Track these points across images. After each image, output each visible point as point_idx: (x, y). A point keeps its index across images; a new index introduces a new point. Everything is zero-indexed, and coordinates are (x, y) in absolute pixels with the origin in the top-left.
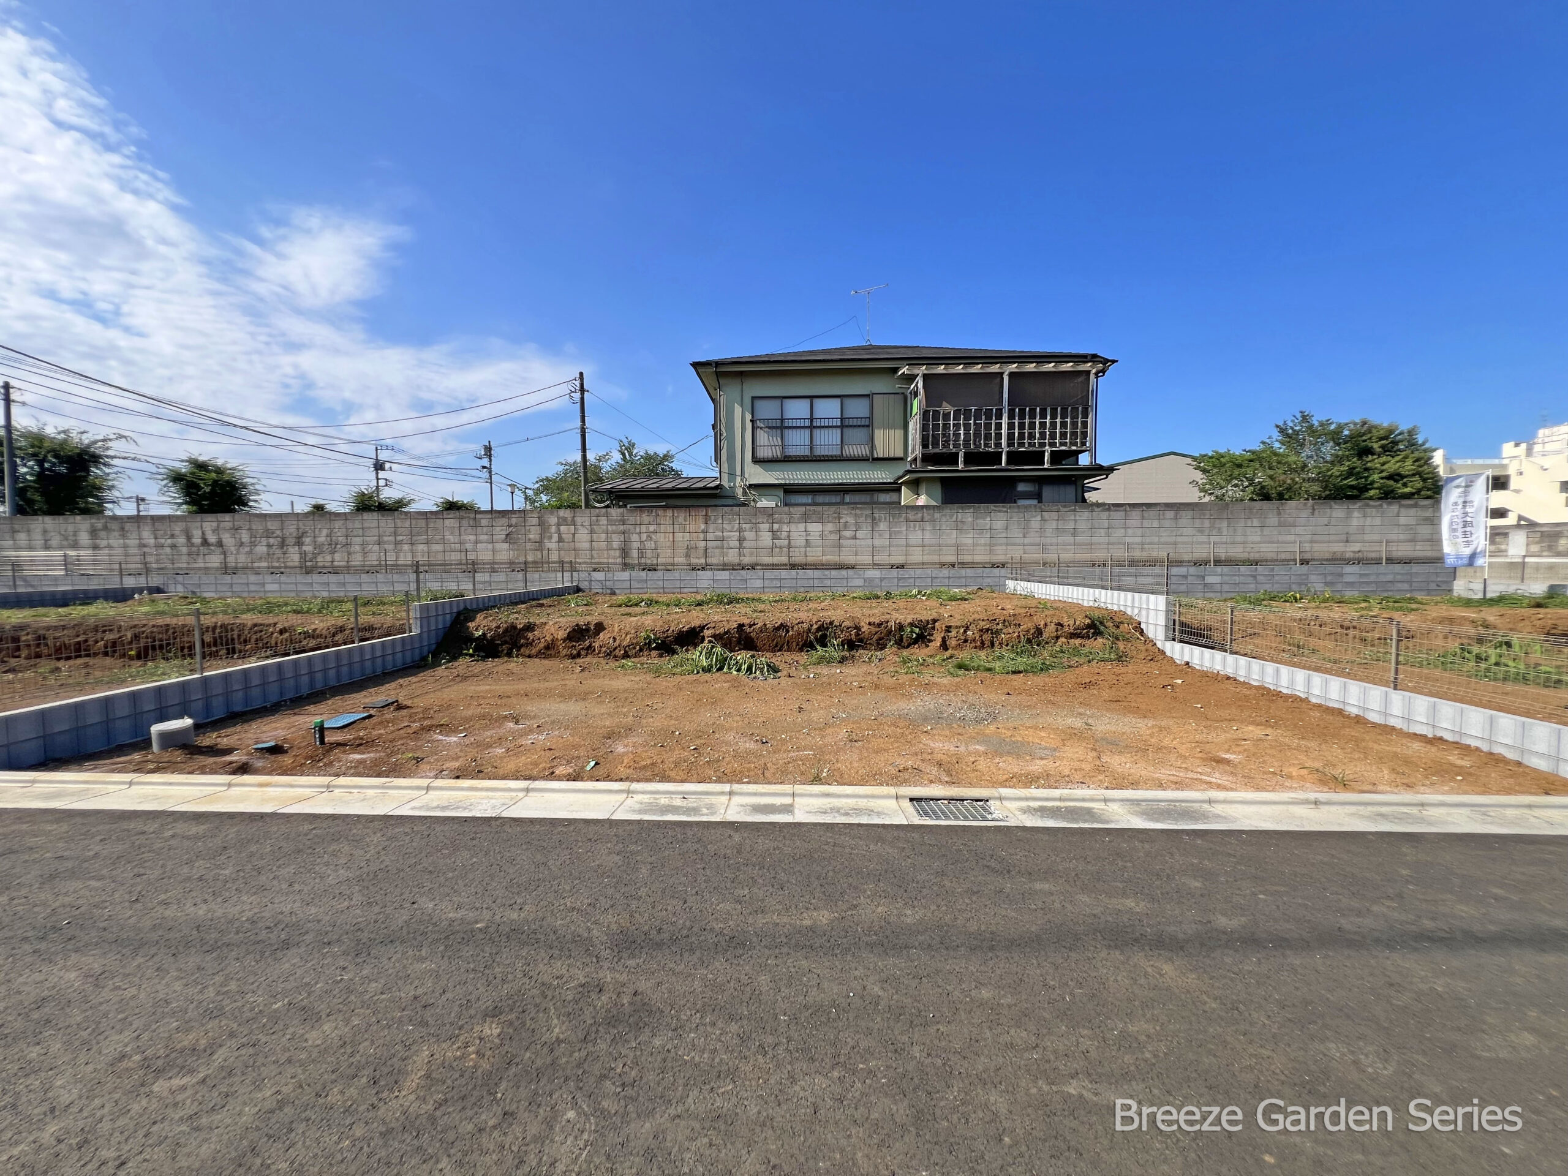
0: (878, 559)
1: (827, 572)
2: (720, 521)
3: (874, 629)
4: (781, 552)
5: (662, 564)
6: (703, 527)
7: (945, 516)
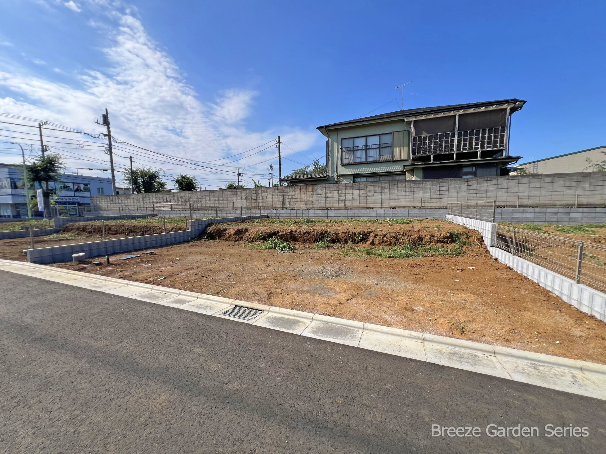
0: (383, 205)
1: (360, 210)
2: (318, 190)
3: (343, 235)
4: (342, 202)
5: (297, 207)
6: (311, 192)
7: (416, 185)
